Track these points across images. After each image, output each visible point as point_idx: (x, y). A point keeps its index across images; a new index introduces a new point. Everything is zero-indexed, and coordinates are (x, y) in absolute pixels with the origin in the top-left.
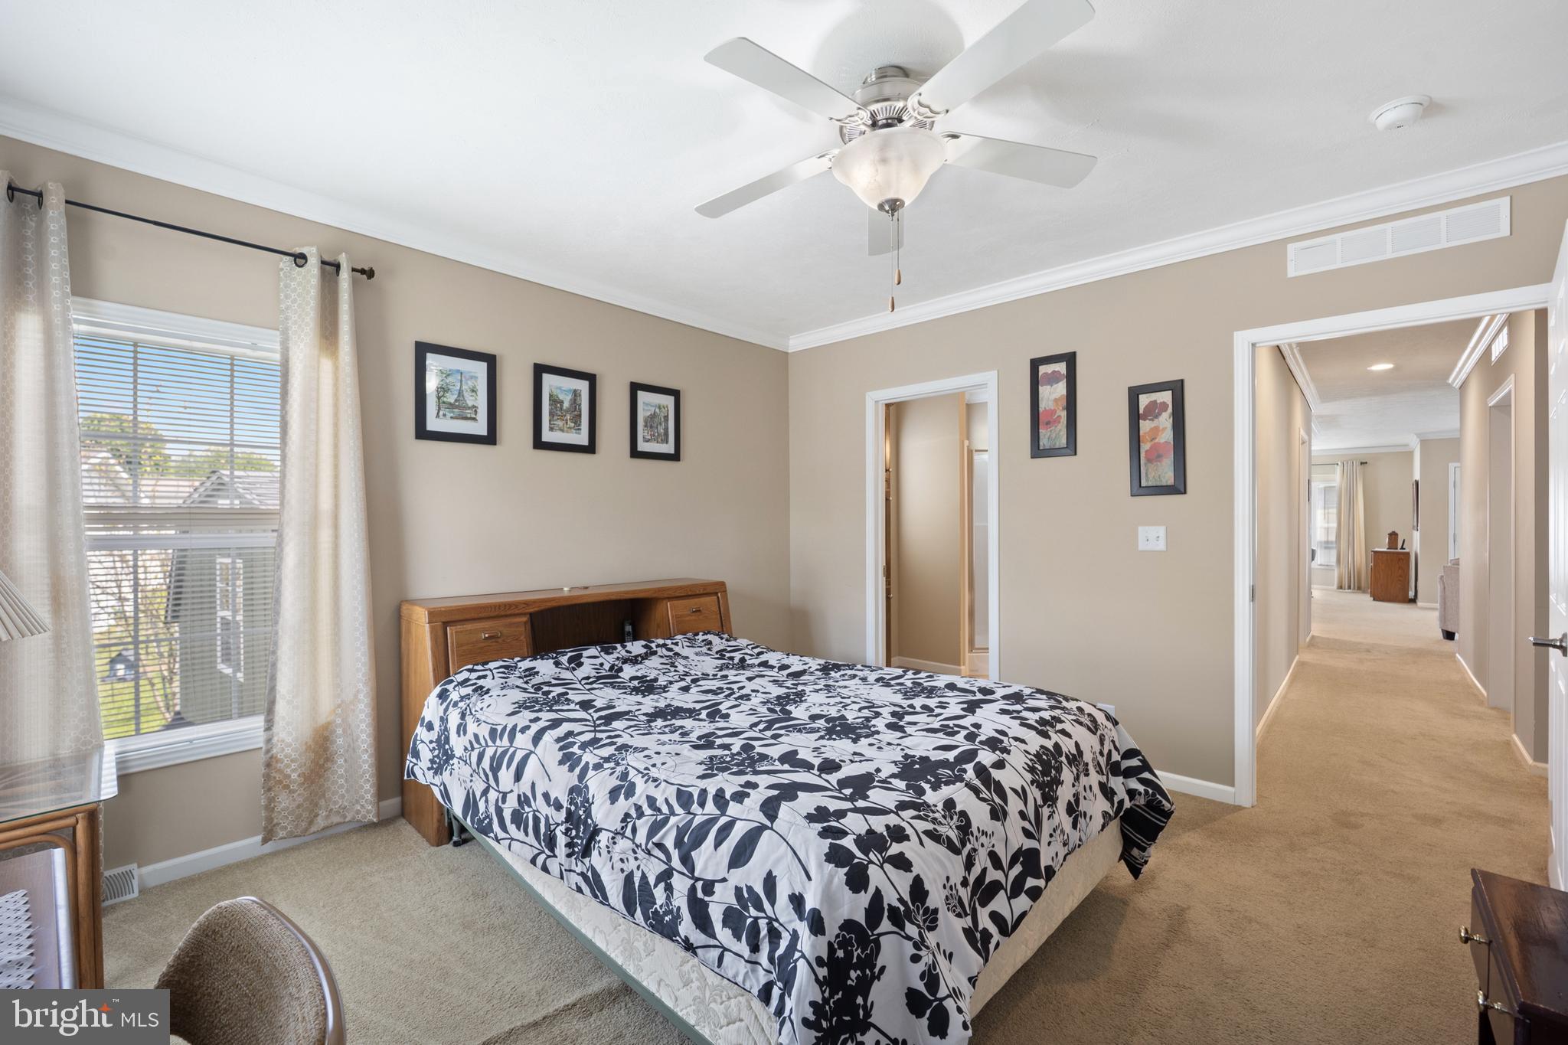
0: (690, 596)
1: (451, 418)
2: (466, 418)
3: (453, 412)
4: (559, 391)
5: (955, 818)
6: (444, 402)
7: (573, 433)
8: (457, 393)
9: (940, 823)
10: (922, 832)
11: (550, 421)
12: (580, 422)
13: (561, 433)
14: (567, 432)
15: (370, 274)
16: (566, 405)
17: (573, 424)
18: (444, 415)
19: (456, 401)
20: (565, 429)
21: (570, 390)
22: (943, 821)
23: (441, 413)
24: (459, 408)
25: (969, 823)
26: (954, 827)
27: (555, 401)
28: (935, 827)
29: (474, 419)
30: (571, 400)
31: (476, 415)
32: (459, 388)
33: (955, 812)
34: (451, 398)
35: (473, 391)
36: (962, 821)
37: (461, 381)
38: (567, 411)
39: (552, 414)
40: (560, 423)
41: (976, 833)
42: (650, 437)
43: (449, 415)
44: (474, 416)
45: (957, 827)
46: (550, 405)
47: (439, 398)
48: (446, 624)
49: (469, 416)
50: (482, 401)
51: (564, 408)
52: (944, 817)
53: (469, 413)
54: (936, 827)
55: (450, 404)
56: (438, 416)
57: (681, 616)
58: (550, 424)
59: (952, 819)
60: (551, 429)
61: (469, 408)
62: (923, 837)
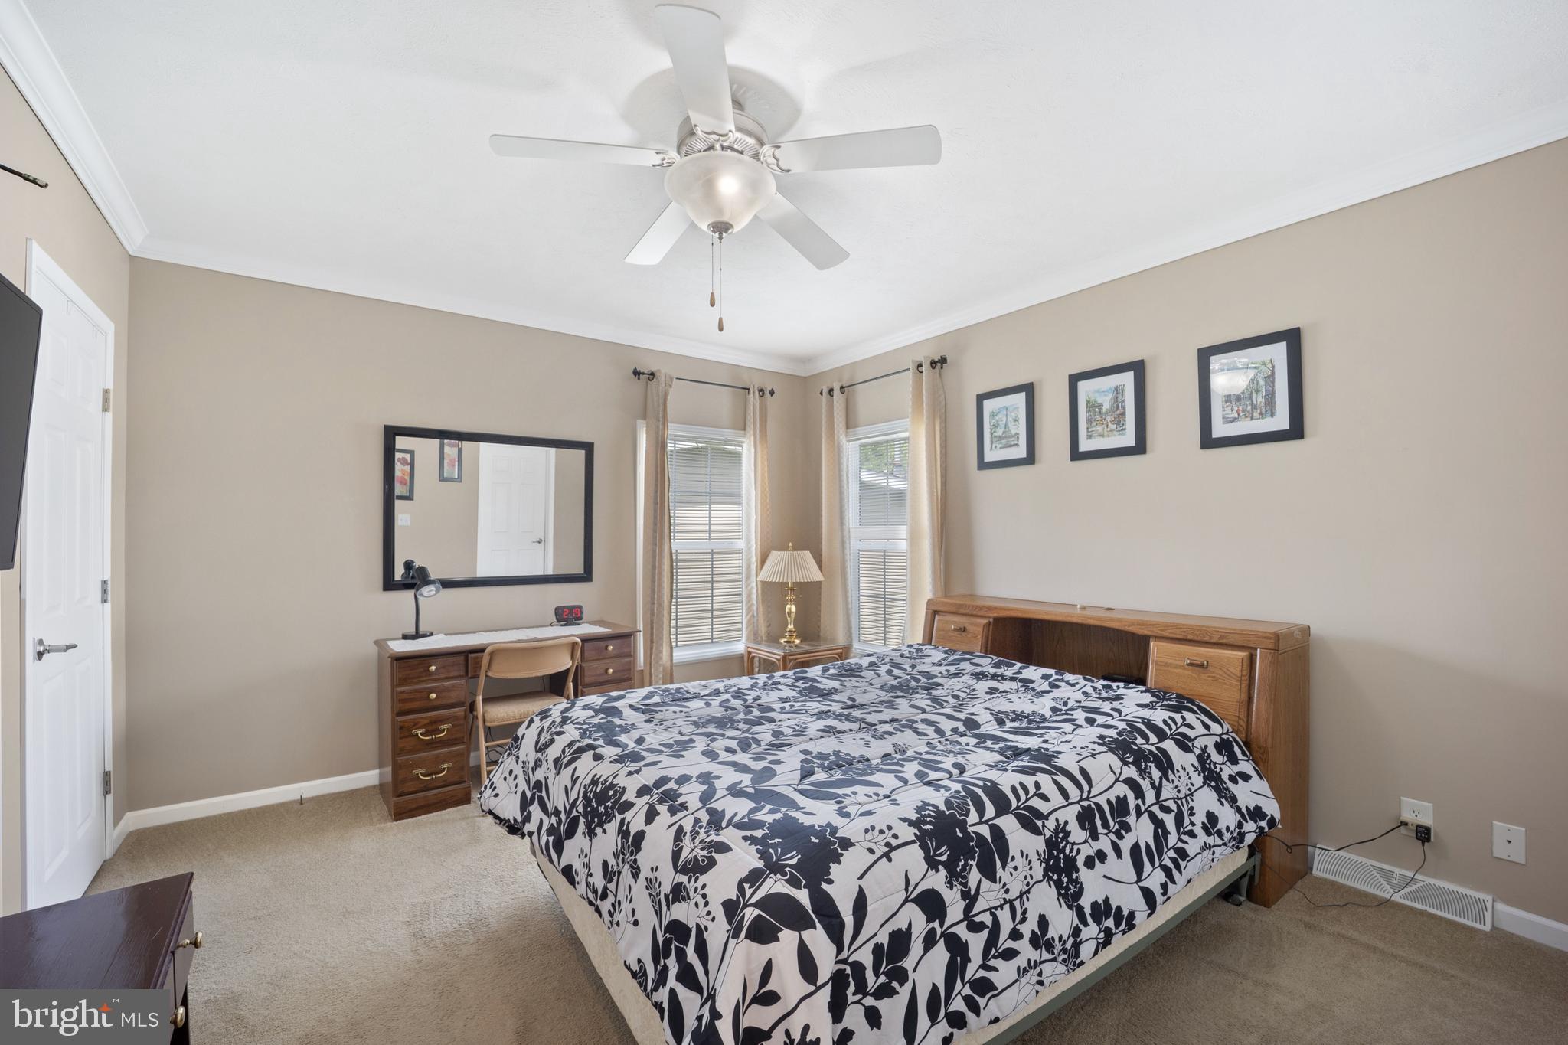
0: (1190, 641)
1: (1001, 448)
2: (1011, 446)
3: (1001, 443)
4: (1097, 395)
5: (704, 853)
6: (995, 437)
7: (1115, 435)
8: (1004, 426)
9: (694, 839)
10: (680, 825)
11: (1088, 428)
12: (1125, 421)
13: (1102, 439)
14: (1108, 436)
15: (943, 360)
16: (1106, 407)
17: (1115, 426)
18: (996, 447)
19: (1004, 432)
20: (1106, 433)
21: (1111, 389)
22: (697, 841)
23: (994, 446)
24: (1007, 440)
25: (704, 870)
26: (694, 853)
27: (1092, 406)
28: (688, 833)
29: (1017, 445)
30: (1112, 399)
31: (1018, 441)
32: (1005, 421)
33: (711, 852)
34: (999, 432)
35: (1016, 420)
36: (703, 861)
37: (1007, 415)
38: (1107, 413)
39: (1089, 421)
40: (1099, 428)
41: (699, 884)
42: (1236, 415)
43: (999, 446)
44: (1016, 442)
45: (695, 857)
46: (1087, 412)
47: (992, 434)
48: (935, 612)
49: (1012, 443)
50: (1022, 429)
51: (1104, 410)
52: (702, 841)
53: (1013, 441)
54: (688, 835)
55: (1000, 437)
56: (991, 449)
57: (1166, 665)
58: (1088, 432)
59: (702, 849)
60: (1089, 437)
61: (1013, 436)
62: (677, 826)
